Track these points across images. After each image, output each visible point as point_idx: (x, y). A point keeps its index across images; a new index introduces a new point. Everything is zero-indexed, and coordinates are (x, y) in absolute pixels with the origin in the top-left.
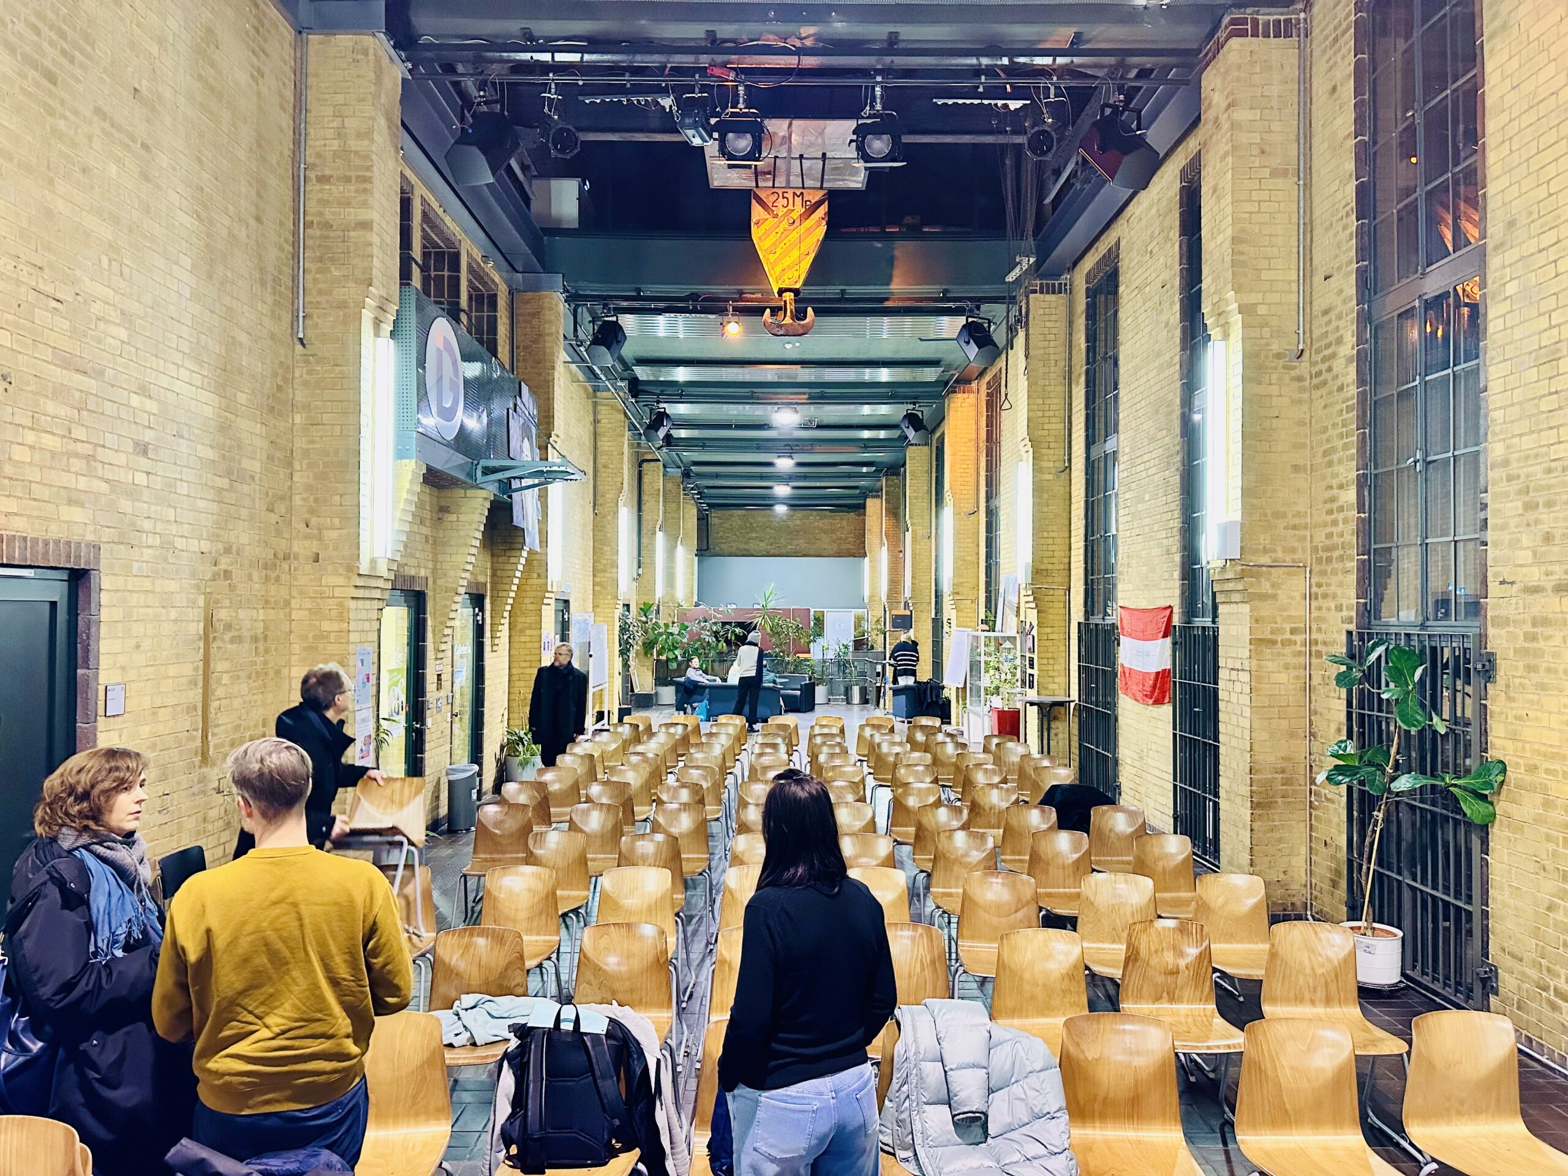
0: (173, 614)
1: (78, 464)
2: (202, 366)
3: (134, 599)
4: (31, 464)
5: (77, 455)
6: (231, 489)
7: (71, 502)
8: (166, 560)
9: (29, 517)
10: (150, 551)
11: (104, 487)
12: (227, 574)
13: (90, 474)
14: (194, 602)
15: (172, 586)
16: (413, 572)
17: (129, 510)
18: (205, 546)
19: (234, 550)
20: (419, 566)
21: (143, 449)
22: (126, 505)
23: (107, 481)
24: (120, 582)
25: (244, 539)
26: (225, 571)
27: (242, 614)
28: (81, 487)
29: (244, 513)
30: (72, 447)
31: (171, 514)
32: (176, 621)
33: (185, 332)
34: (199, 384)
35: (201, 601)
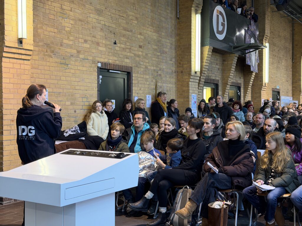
0: (148, 83)
1: (128, 50)
2: (153, 27)
3: (139, 79)
4: (119, 50)
5: (128, 48)
6: (161, 55)
7: (127, 58)
8: (146, 71)
9: (119, 61)
10: (143, 69)
11: (133, 55)
12: (160, 75)
13: (130, 52)
14: (153, 81)
15: (147, 77)
16: (214, 78)
17: (138, 60)
18: (155, 68)
19: (162, 69)
20: (216, 77)
21: (140, 47)
22: (137, 59)
23: (133, 54)
24: (136, 75)
25: (164, 67)
26: (160, 74)
27: (164, 85)
28: (129, 55)
29: (164, 61)
30: (127, 47)
31: (147, 61)
32: (148, 85)
33: (149, 20)
34: (153, 31)
35: (154, 81)
